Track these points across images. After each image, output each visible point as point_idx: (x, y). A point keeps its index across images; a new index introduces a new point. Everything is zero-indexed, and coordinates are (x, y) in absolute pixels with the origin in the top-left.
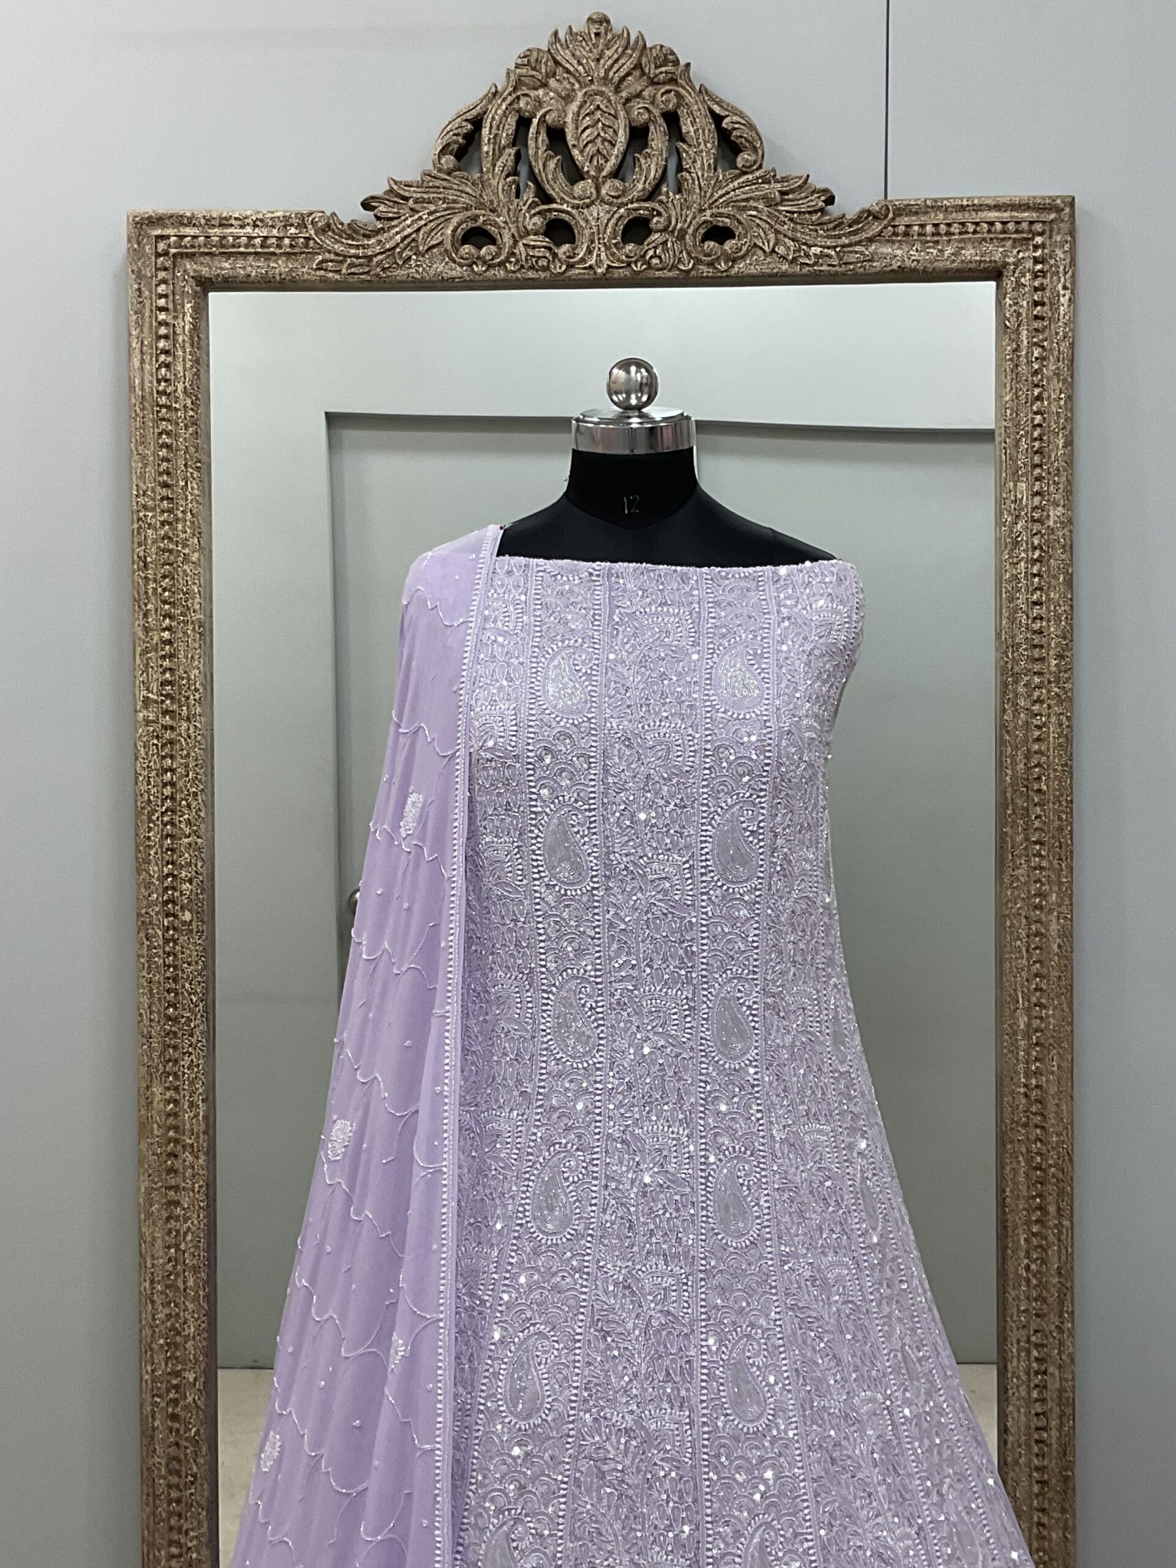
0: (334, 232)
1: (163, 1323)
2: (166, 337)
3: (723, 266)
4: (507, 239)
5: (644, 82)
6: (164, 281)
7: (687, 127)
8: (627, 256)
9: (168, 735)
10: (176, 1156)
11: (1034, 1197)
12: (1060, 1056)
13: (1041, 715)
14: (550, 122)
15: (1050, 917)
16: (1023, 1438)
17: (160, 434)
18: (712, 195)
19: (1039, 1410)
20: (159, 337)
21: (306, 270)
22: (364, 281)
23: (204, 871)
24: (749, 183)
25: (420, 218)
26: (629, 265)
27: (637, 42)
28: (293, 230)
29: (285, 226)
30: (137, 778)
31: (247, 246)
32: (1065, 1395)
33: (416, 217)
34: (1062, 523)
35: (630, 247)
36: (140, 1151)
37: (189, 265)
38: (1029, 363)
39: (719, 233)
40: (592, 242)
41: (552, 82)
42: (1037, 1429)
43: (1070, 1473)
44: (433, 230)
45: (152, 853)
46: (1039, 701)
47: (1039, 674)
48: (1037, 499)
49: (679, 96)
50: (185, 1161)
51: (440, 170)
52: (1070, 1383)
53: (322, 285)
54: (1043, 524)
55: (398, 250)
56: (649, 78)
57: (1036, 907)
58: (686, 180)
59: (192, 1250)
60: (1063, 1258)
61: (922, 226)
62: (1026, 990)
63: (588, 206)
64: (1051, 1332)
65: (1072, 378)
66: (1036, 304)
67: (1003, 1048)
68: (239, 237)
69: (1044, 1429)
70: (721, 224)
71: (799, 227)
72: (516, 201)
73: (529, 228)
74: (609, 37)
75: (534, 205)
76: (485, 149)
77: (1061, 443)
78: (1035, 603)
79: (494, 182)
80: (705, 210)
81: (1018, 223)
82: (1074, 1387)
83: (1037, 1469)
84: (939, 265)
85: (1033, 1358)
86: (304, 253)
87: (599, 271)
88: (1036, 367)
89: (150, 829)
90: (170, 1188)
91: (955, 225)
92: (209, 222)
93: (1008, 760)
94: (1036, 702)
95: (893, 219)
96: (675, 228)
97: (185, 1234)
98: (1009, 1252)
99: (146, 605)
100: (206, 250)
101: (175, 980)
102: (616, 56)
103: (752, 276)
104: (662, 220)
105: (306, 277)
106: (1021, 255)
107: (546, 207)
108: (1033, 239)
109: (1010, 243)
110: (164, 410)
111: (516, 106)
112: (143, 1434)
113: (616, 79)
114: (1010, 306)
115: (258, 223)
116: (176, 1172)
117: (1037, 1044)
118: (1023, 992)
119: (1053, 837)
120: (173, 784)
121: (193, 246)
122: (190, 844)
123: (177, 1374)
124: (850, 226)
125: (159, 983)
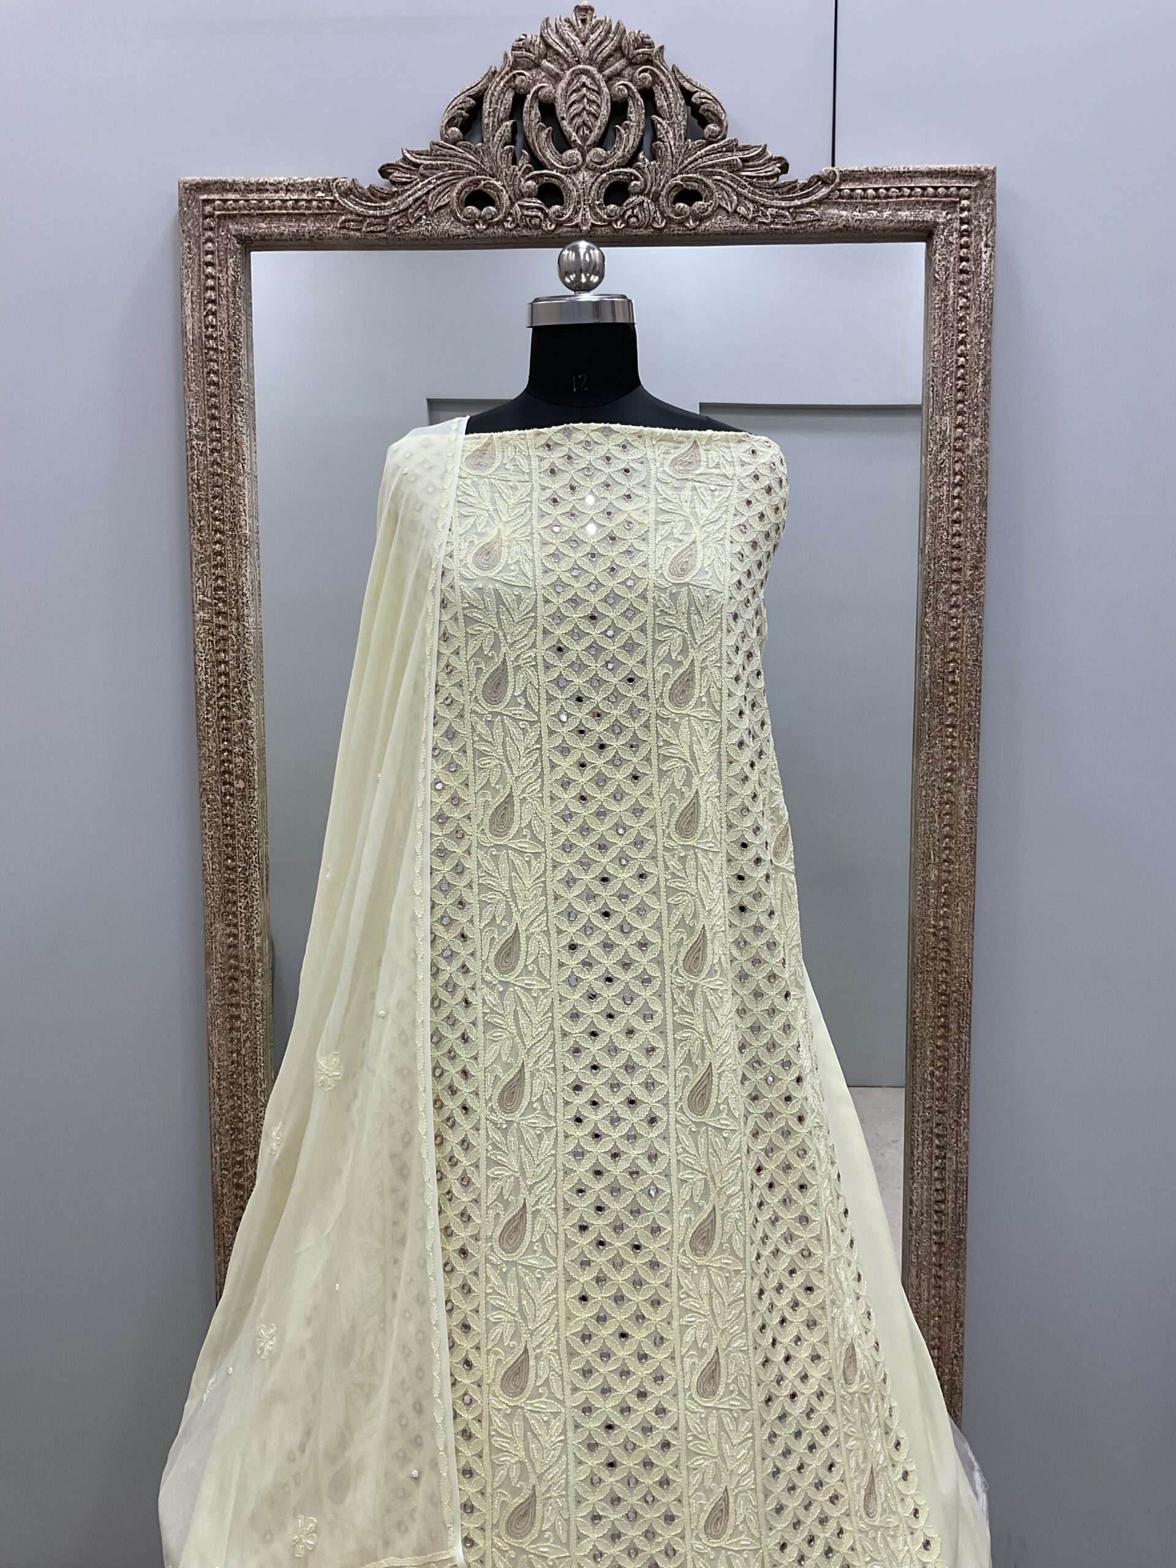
0: (355, 196)
1: (228, 1112)
2: (212, 288)
3: (691, 224)
4: (506, 201)
5: (623, 62)
6: (209, 240)
7: (661, 102)
8: (609, 216)
9: (222, 632)
10: (236, 979)
11: (939, 1017)
12: (965, 903)
13: (957, 618)
14: (541, 97)
15: (959, 788)
16: (925, 1208)
17: (209, 373)
18: (683, 162)
19: (939, 1187)
20: (207, 289)
21: (330, 228)
22: (380, 239)
23: (254, 746)
24: (714, 151)
25: (429, 183)
26: (610, 224)
27: (618, 26)
28: (320, 194)
29: (313, 191)
30: (196, 669)
31: (280, 208)
32: (959, 1175)
33: (426, 181)
34: (980, 452)
35: (612, 206)
36: (207, 974)
37: (233, 227)
38: (955, 311)
39: (688, 196)
40: (579, 203)
41: (545, 63)
42: (937, 1202)
43: (962, 1237)
44: (440, 193)
45: (210, 731)
46: (958, 607)
47: (957, 582)
48: (960, 430)
49: (653, 74)
50: (243, 983)
51: (446, 141)
52: (965, 1166)
53: (346, 242)
54: (963, 452)
55: (411, 210)
56: (628, 59)
57: (947, 780)
58: (660, 148)
59: (251, 1054)
60: (962, 1066)
61: (864, 190)
62: (937, 848)
63: (575, 172)
64: (950, 1126)
65: (991, 324)
66: (962, 259)
67: (916, 895)
68: (273, 201)
69: (943, 1202)
70: (690, 188)
71: (757, 191)
72: (512, 167)
73: (524, 190)
74: (594, 21)
75: (528, 170)
76: (486, 121)
77: (980, 382)
78: (955, 522)
79: (493, 150)
80: (676, 175)
81: (947, 188)
82: (967, 1168)
83: (935, 1233)
84: (880, 224)
85: (934, 1146)
86: (329, 213)
87: (584, 228)
88: (961, 315)
89: (208, 712)
90: (232, 1005)
91: (893, 190)
92: (248, 188)
93: (928, 656)
94: (952, 607)
95: (840, 184)
96: (650, 191)
97: (245, 1041)
98: (918, 1061)
99: (200, 521)
100: (246, 212)
101: (233, 837)
102: (599, 39)
103: (717, 234)
104: (638, 183)
105: (331, 235)
106: (949, 216)
107: (539, 172)
108: (959, 202)
109: (940, 205)
110: (212, 352)
111: (512, 84)
112: (215, 1201)
113: (600, 59)
114: (940, 261)
115: (290, 188)
116: (236, 992)
117: (945, 893)
118: (934, 850)
119: (963, 721)
120: (227, 675)
121: (234, 209)
122: (242, 724)
123: (241, 1152)
124: (802, 190)
125: (219, 839)
